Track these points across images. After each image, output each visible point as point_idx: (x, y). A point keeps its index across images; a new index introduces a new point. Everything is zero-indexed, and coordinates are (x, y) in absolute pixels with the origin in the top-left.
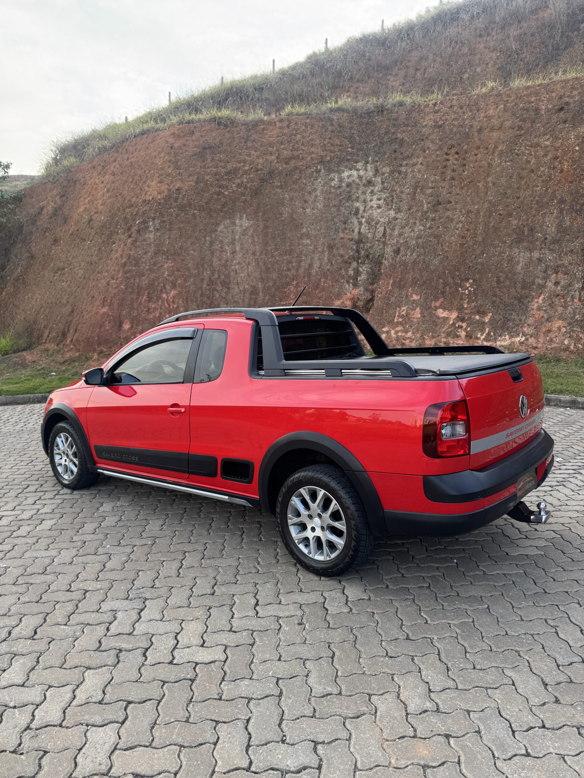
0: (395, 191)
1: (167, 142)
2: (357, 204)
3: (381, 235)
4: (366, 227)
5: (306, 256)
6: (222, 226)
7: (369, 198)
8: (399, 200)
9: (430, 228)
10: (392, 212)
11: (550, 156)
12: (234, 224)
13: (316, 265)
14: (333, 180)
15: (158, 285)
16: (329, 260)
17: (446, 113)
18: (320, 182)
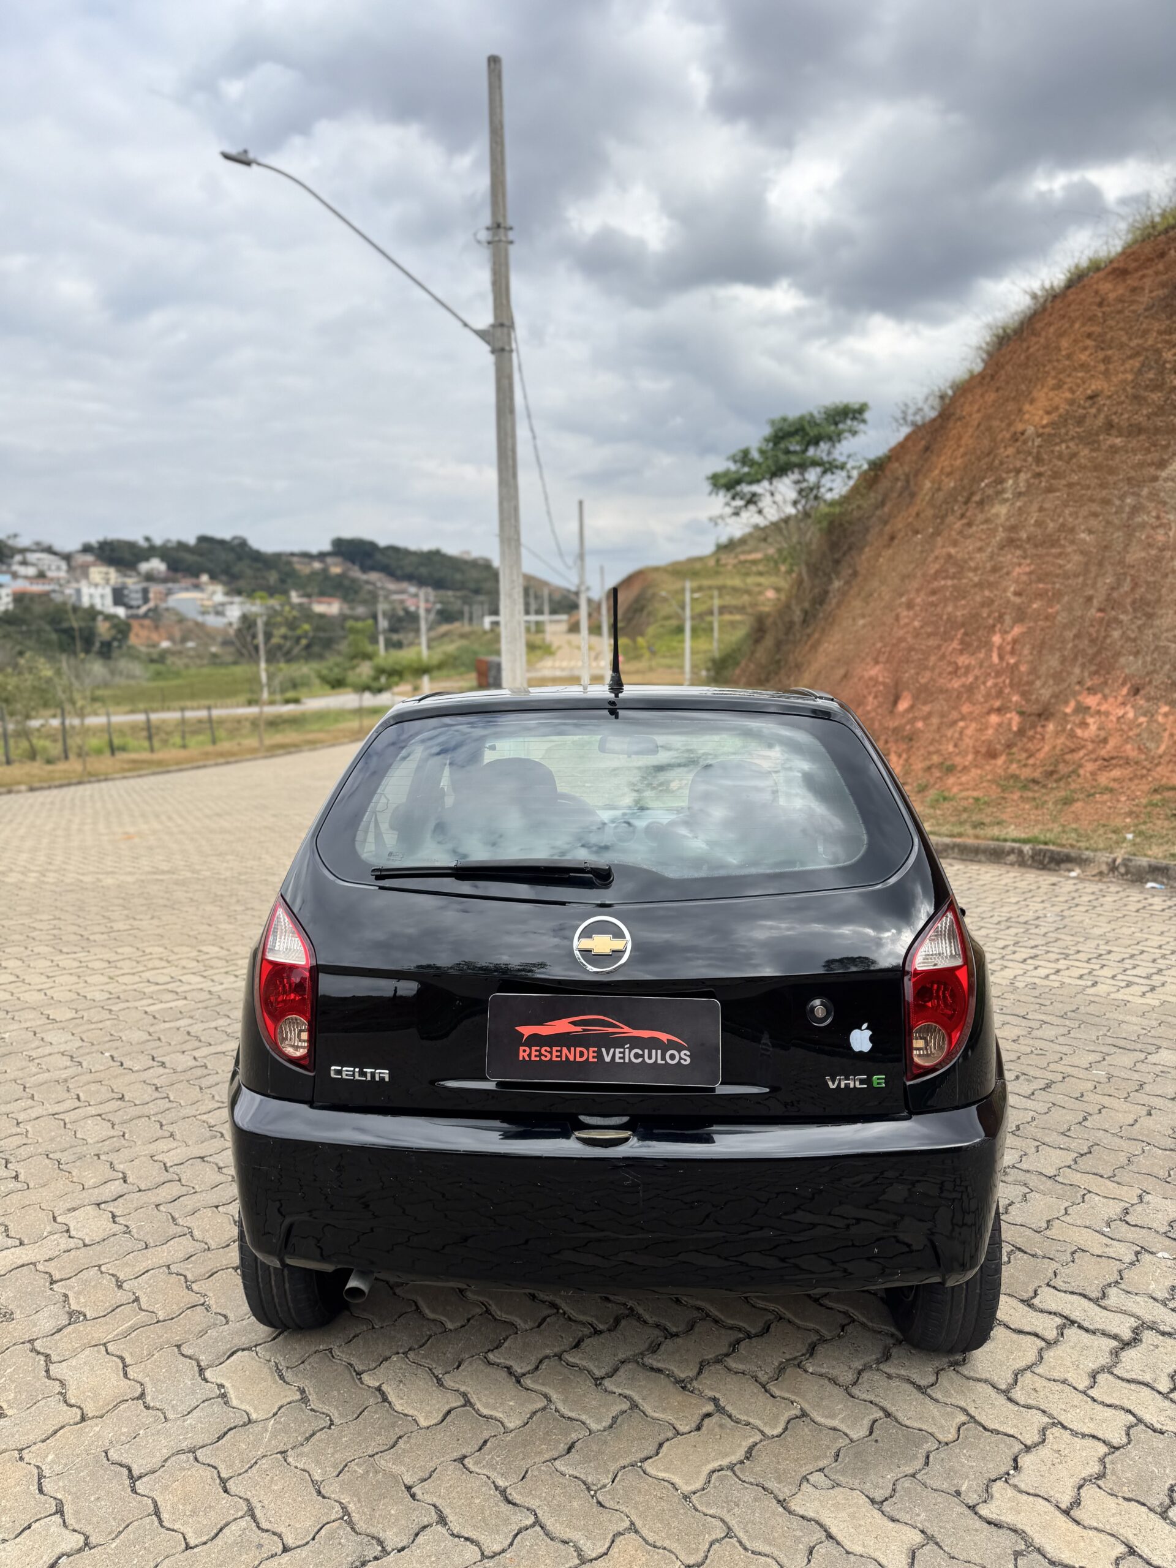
15: (989, 616)
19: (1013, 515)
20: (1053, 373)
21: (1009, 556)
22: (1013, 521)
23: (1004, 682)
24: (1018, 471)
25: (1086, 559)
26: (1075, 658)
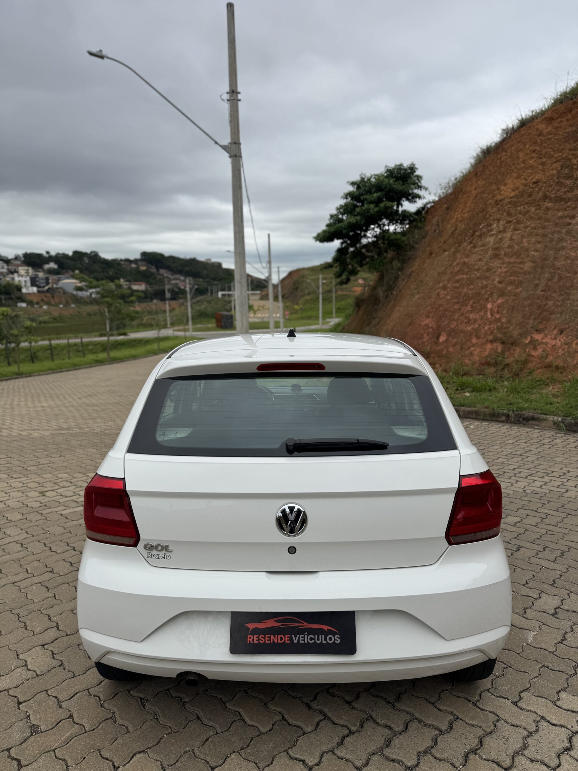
15: (485, 294)
19: (497, 242)
20: (516, 171)
21: (495, 264)
22: (497, 245)
23: (494, 327)
24: (499, 220)
25: (535, 265)
26: (531, 315)
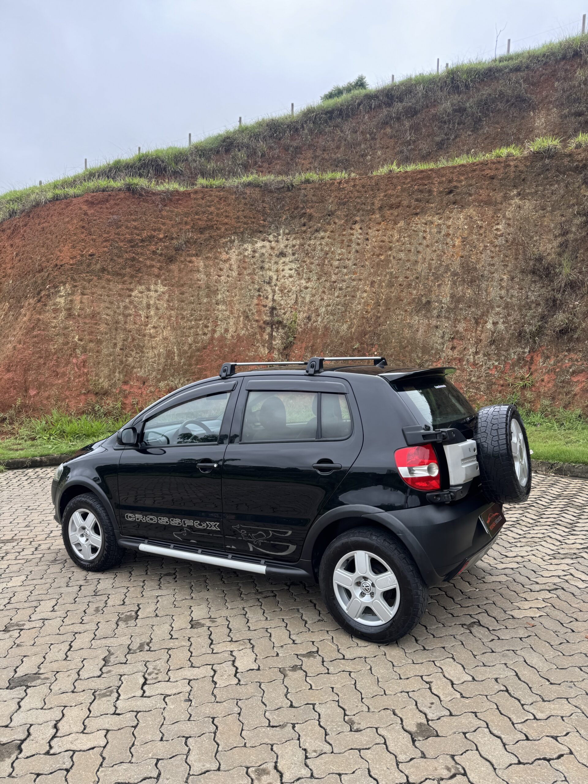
0: (305, 262)
1: (81, 209)
2: (271, 273)
3: (293, 302)
4: (279, 294)
5: (221, 321)
6: (136, 292)
7: (281, 267)
8: (308, 270)
9: (338, 297)
10: (303, 281)
11: (443, 233)
12: (149, 290)
13: (232, 330)
14: (246, 250)
15: (68, 350)
16: (245, 324)
17: (350, 191)
18: (234, 252)
19: (68, 303)
22: (68, 306)
24: (65, 283)
25: (109, 326)
26: (115, 369)
